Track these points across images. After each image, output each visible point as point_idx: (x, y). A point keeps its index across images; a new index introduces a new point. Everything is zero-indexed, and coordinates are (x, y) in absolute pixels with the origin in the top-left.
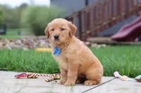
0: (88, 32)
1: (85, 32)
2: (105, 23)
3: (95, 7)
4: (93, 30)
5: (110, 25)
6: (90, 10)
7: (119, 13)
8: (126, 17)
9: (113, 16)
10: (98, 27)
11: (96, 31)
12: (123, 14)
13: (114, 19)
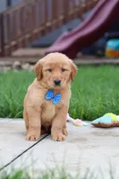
0: (13, 43)
1: (9, 43)
2: (36, 31)
3: (23, 8)
4: (20, 40)
5: (43, 33)
6: (15, 12)
7: (55, 17)
8: (65, 21)
9: (47, 21)
10: (28, 36)
11: (23, 41)
12: (61, 17)
13: (48, 24)
